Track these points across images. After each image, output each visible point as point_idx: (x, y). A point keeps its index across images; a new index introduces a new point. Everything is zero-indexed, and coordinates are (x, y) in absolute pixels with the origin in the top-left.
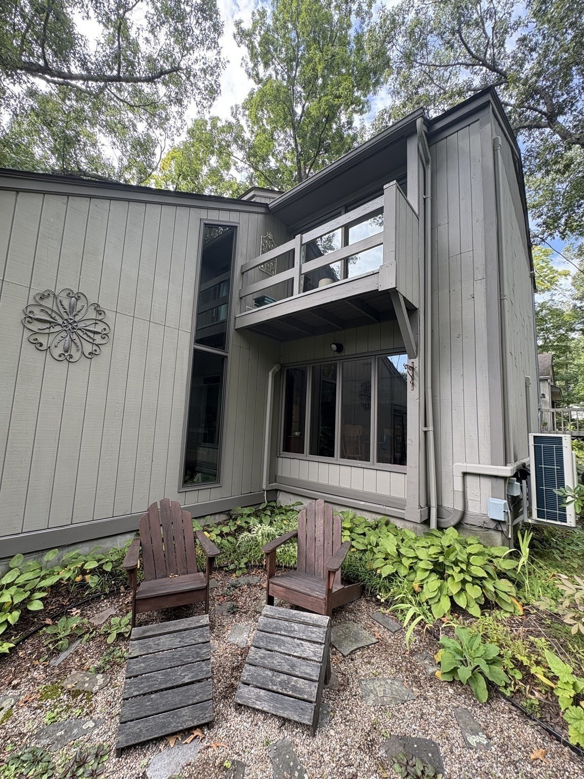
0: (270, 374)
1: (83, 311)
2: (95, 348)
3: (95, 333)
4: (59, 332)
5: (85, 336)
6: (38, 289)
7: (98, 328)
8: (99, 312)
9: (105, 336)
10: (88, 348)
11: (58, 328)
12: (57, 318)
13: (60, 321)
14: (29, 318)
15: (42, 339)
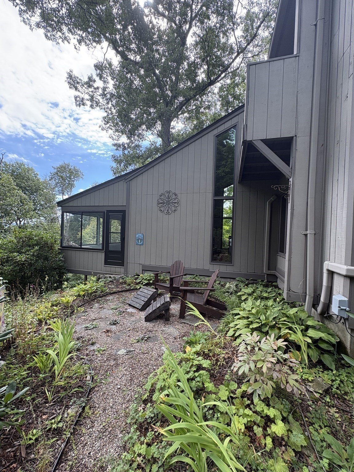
0: (268, 202)
1: (171, 197)
2: (175, 208)
3: (175, 203)
4: (166, 205)
5: (172, 205)
6: (160, 194)
7: (176, 201)
8: (176, 195)
9: (178, 203)
10: (173, 209)
11: (165, 204)
12: (165, 201)
13: (165, 202)
14: (159, 203)
15: (162, 209)
